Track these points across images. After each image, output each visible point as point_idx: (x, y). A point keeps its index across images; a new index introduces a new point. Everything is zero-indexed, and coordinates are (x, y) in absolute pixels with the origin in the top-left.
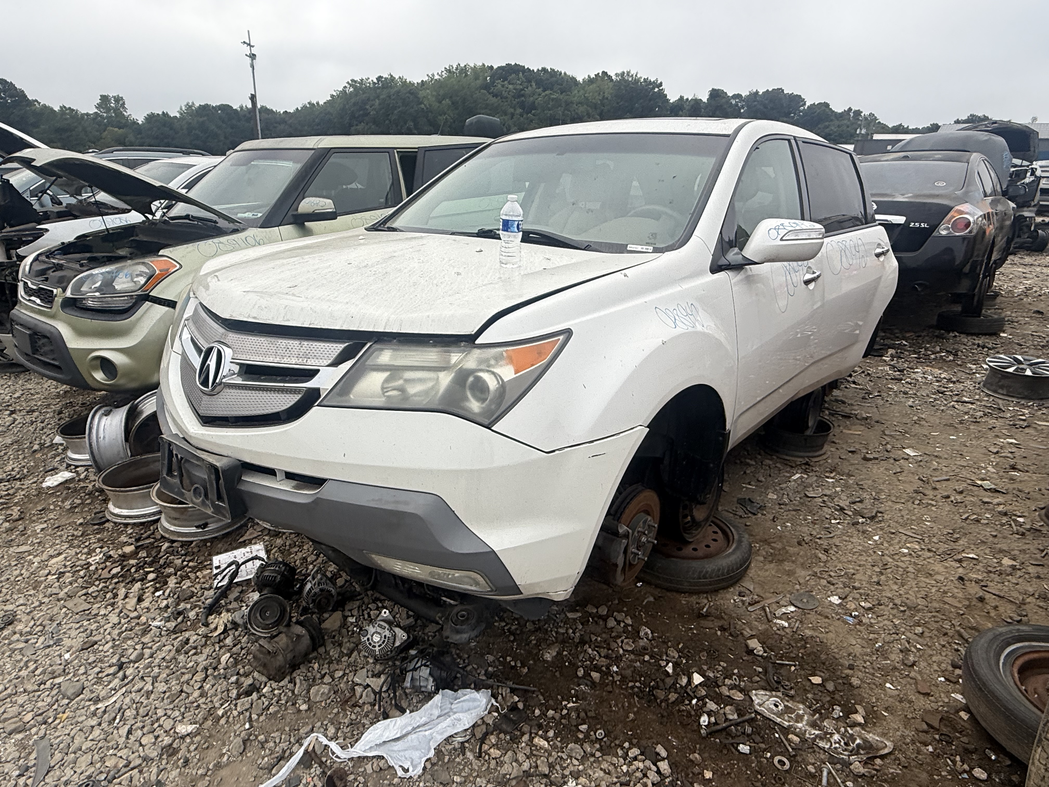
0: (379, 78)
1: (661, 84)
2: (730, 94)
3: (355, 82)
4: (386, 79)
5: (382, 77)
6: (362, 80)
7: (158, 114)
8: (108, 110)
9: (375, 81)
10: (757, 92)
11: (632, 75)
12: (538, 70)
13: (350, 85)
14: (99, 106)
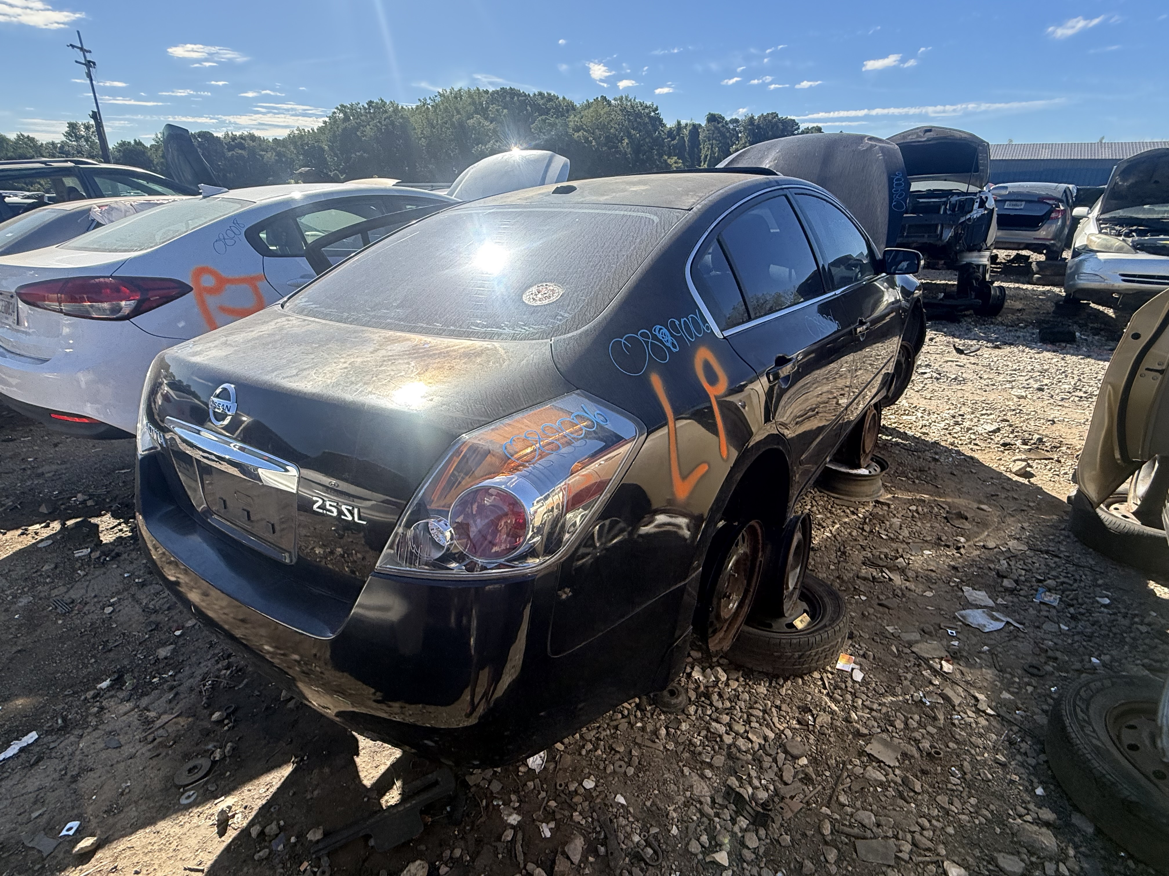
0: (370, 103)
1: (656, 109)
2: (728, 119)
3: (345, 107)
4: (377, 103)
5: (373, 102)
6: (352, 105)
7: (129, 143)
8: (78, 138)
9: (366, 106)
10: (752, 118)
11: (630, 100)
12: (535, 95)
13: (341, 111)
14: (68, 135)
